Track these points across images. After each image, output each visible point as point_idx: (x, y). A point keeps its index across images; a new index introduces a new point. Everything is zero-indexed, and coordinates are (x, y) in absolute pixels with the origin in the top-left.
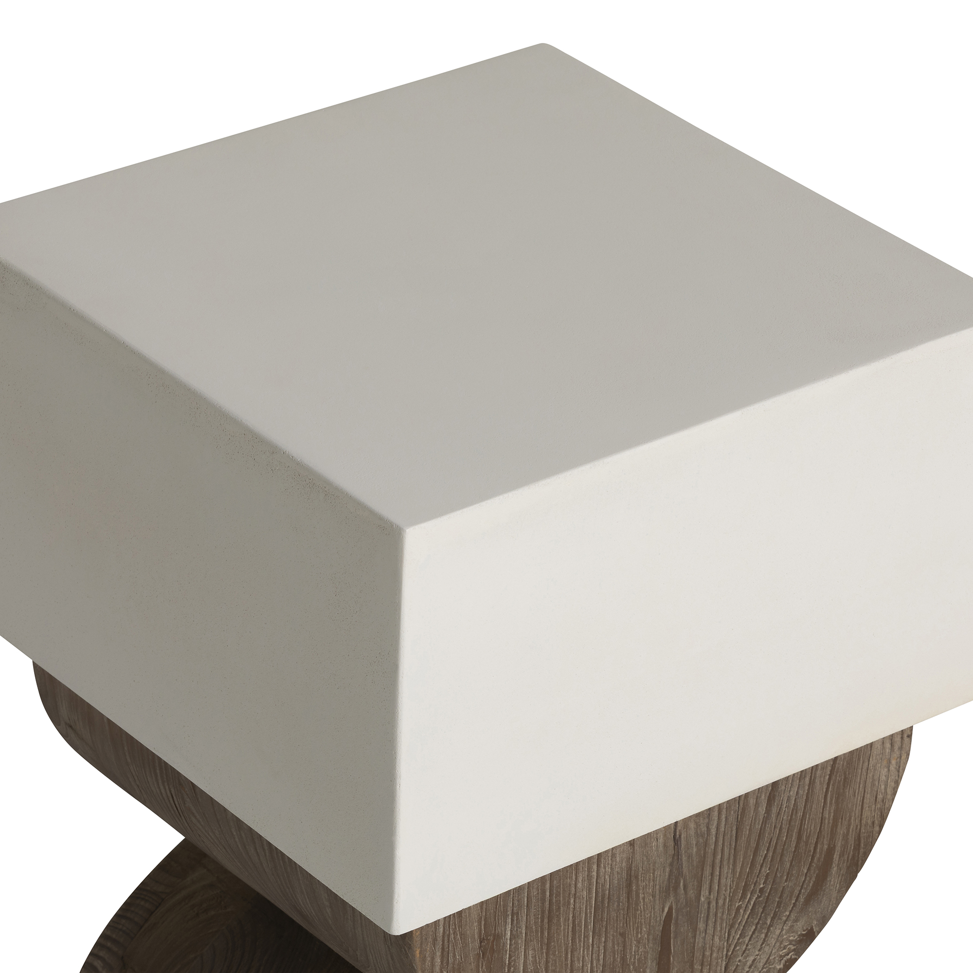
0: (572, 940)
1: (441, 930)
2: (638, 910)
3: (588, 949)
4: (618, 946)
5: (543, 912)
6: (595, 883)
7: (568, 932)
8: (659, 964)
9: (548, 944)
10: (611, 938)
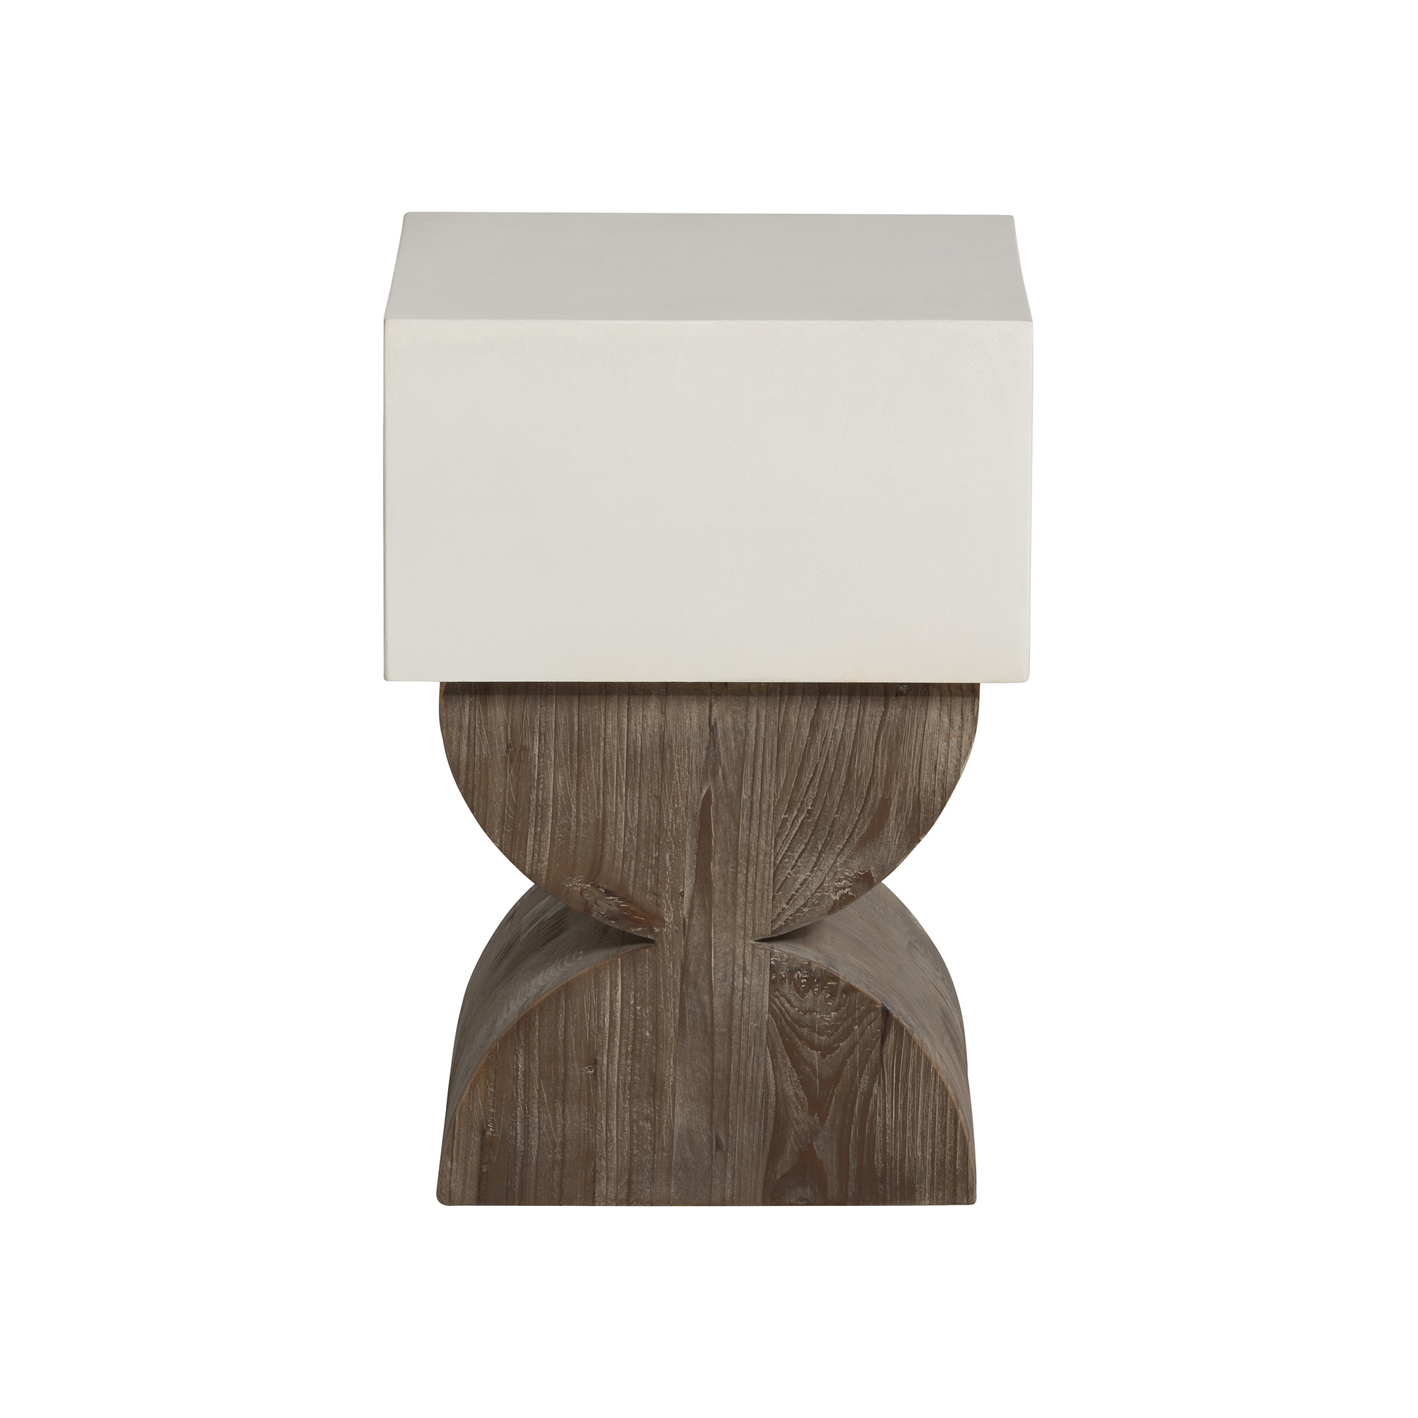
0: (603, 782)
1: (467, 720)
2: (673, 779)
3: (621, 798)
4: (654, 807)
5: (572, 743)
6: (626, 736)
7: (599, 773)
8: (699, 842)
9: (578, 776)
10: (646, 796)
